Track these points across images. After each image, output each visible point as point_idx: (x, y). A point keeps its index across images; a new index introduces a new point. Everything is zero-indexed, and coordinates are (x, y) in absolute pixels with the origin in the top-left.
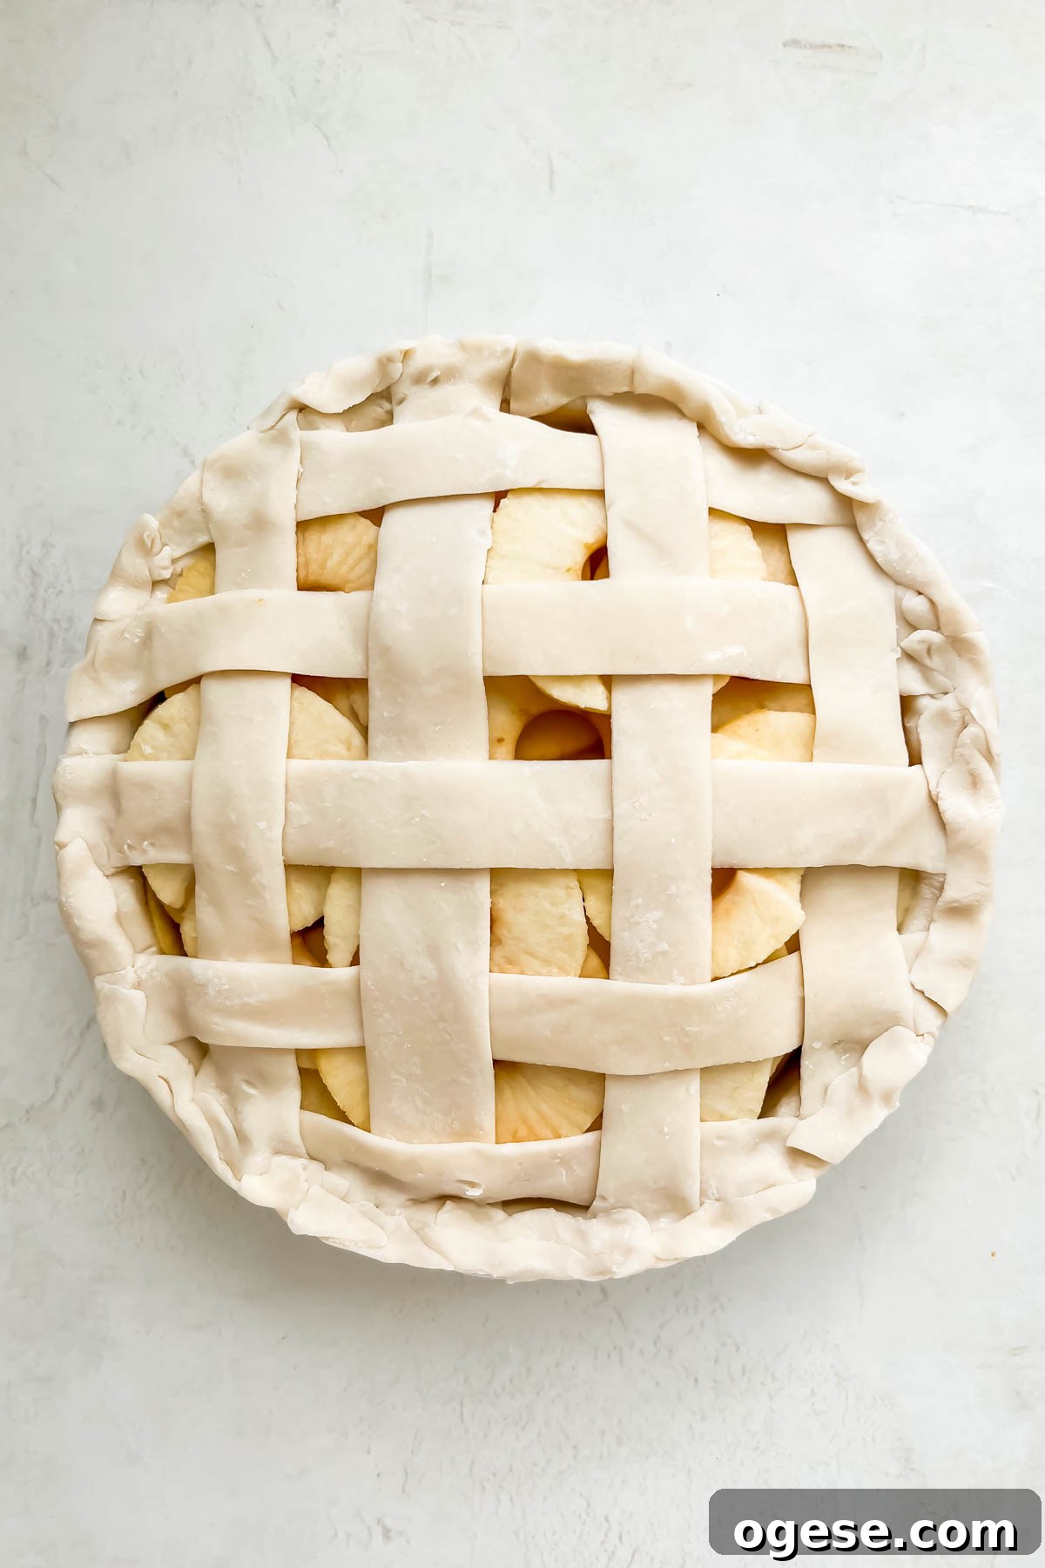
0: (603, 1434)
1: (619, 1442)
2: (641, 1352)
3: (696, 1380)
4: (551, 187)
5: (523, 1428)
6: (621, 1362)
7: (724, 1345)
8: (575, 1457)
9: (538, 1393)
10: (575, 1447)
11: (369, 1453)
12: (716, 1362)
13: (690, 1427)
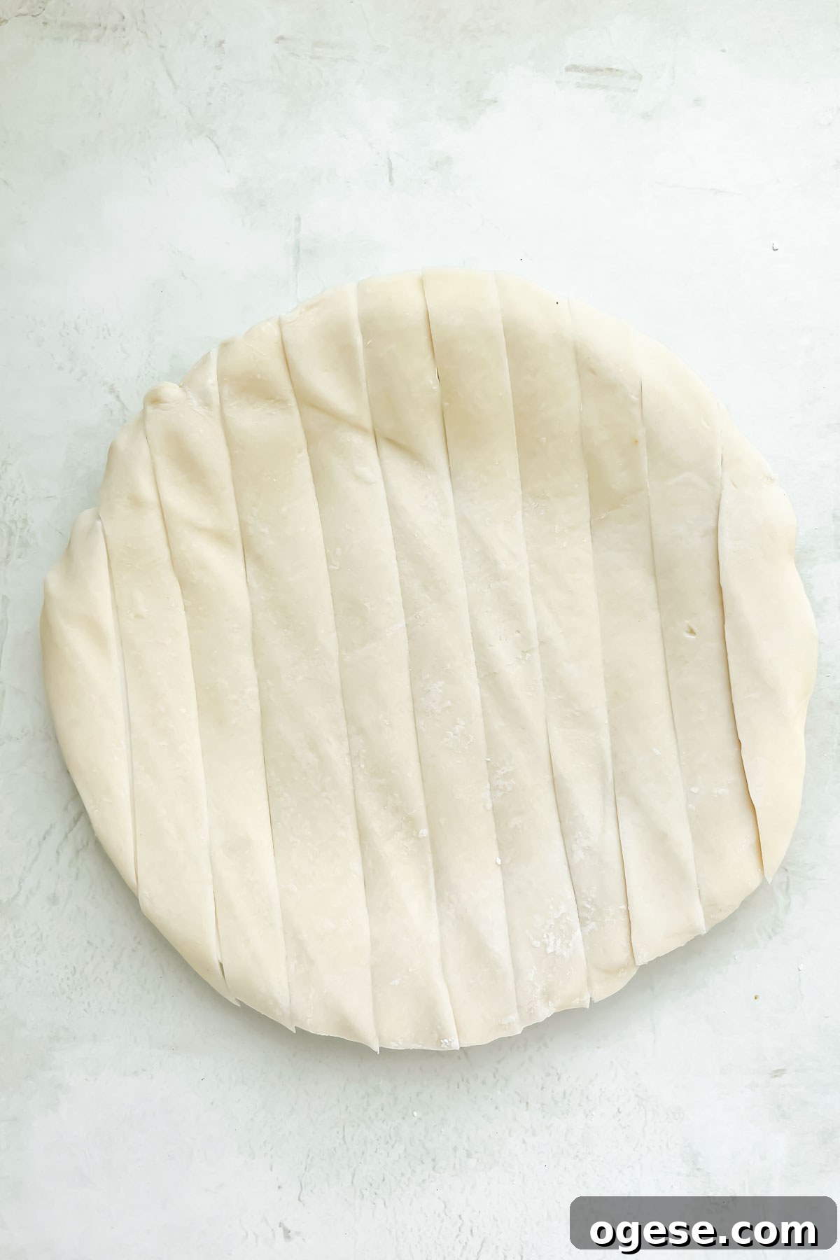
0: (455, 1149)
1: (469, 1155)
2: (484, 1083)
3: (527, 1103)
4: (391, 179)
5: (393, 1146)
6: (468, 1091)
7: (548, 1075)
8: (434, 1168)
9: (403, 1118)
10: (434, 1160)
11: (271, 1170)
12: (542, 1088)
13: (524, 1142)
